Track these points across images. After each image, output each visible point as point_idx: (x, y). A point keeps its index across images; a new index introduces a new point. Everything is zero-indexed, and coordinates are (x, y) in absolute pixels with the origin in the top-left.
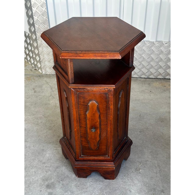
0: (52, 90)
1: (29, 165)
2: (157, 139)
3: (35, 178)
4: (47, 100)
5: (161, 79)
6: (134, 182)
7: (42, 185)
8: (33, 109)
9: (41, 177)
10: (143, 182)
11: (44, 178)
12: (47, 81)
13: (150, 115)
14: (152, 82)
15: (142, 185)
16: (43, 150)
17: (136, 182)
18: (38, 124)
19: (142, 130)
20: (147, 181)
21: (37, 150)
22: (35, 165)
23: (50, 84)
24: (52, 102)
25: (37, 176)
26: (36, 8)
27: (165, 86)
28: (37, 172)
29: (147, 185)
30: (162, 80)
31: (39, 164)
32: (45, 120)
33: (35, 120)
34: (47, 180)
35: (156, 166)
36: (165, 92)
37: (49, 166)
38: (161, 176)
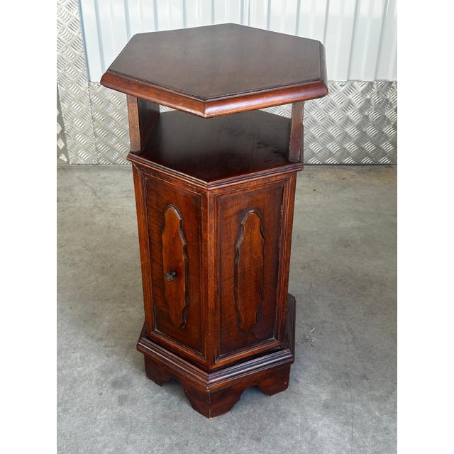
0: (96, 195)
1: (66, 344)
2: (340, 280)
3: (84, 369)
4: (88, 215)
5: (333, 164)
7: (103, 382)
9: (97, 366)
10: (320, 362)
11: (104, 369)
12: (82, 178)
13: (318, 234)
14: (315, 172)
15: (319, 368)
16: (95, 314)
17: (307, 363)
18: (74, 265)
19: (306, 266)
20: (330, 359)
21: (79, 316)
22: (79, 345)
23: (89, 184)
24: (99, 218)
25: (88, 366)
27: (343, 179)
28: (86, 358)
29: (331, 367)
30: (335, 167)
31: (89, 342)
32: (90, 254)
33: (67, 256)
34: (111, 372)
35: (345, 330)
36: (346, 191)
37: (113, 344)
38: (356, 348)
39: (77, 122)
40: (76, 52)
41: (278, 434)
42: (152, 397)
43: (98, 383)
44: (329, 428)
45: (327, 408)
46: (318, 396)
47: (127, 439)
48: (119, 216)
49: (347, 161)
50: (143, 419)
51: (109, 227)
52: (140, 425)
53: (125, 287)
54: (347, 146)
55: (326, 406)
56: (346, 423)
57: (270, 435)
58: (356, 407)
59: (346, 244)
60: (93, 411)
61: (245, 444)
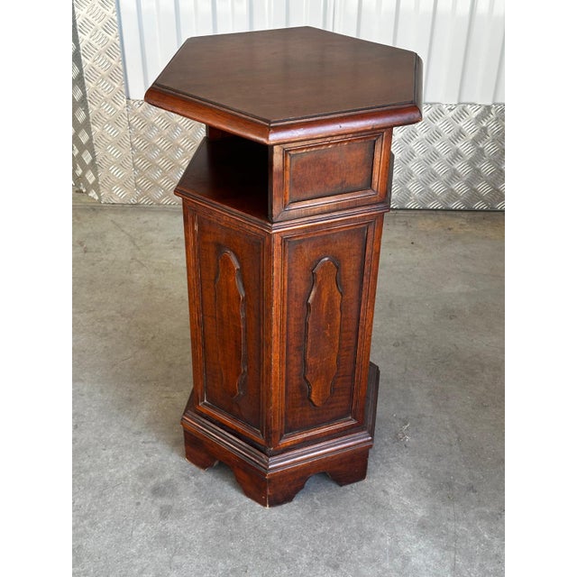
0: (134, 244)
1: (95, 438)
2: (443, 362)
3: (117, 472)
4: (125, 270)
5: (437, 210)
6: (392, 470)
7: (140, 489)
8: (87, 296)
9: (134, 468)
10: (416, 467)
11: (142, 471)
12: (117, 222)
13: (417, 301)
14: (414, 219)
15: (414, 476)
16: (131, 400)
17: (399, 469)
18: (106, 335)
19: (400, 342)
20: (428, 464)
21: (112, 401)
22: (112, 440)
23: (125, 229)
24: (138, 275)
25: (123, 467)
26: (85, 10)
27: (450, 229)
28: (120, 457)
29: (429, 475)
30: (439, 212)
31: (124, 436)
32: (126, 322)
33: (97, 324)
34: (151, 476)
35: (448, 427)
36: (453, 245)
37: (154, 440)
38: (462, 451)
39: (111, 150)
40: (112, 61)
41: (360, 560)
42: (203, 509)
43: (134, 490)
44: (425, 553)
45: (424, 527)
46: (412, 512)
47: (170, 562)
48: (164, 272)
49: (454, 205)
50: (191, 537)
51: (151, 287)
52: (187, 544)
53: (170, 365)
54: (456, 186)
55: (423, 525)
56: (447, 548)
57: (351, 562)
58: (460, 528)
59: (451, 314)
60: (128, 525)
61: (319, 572)
